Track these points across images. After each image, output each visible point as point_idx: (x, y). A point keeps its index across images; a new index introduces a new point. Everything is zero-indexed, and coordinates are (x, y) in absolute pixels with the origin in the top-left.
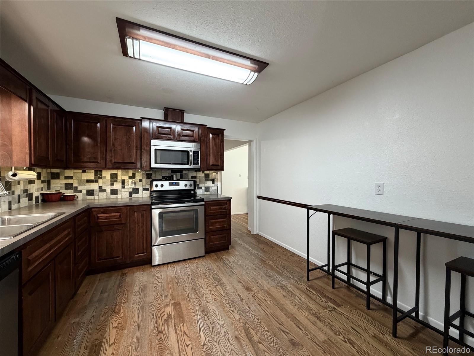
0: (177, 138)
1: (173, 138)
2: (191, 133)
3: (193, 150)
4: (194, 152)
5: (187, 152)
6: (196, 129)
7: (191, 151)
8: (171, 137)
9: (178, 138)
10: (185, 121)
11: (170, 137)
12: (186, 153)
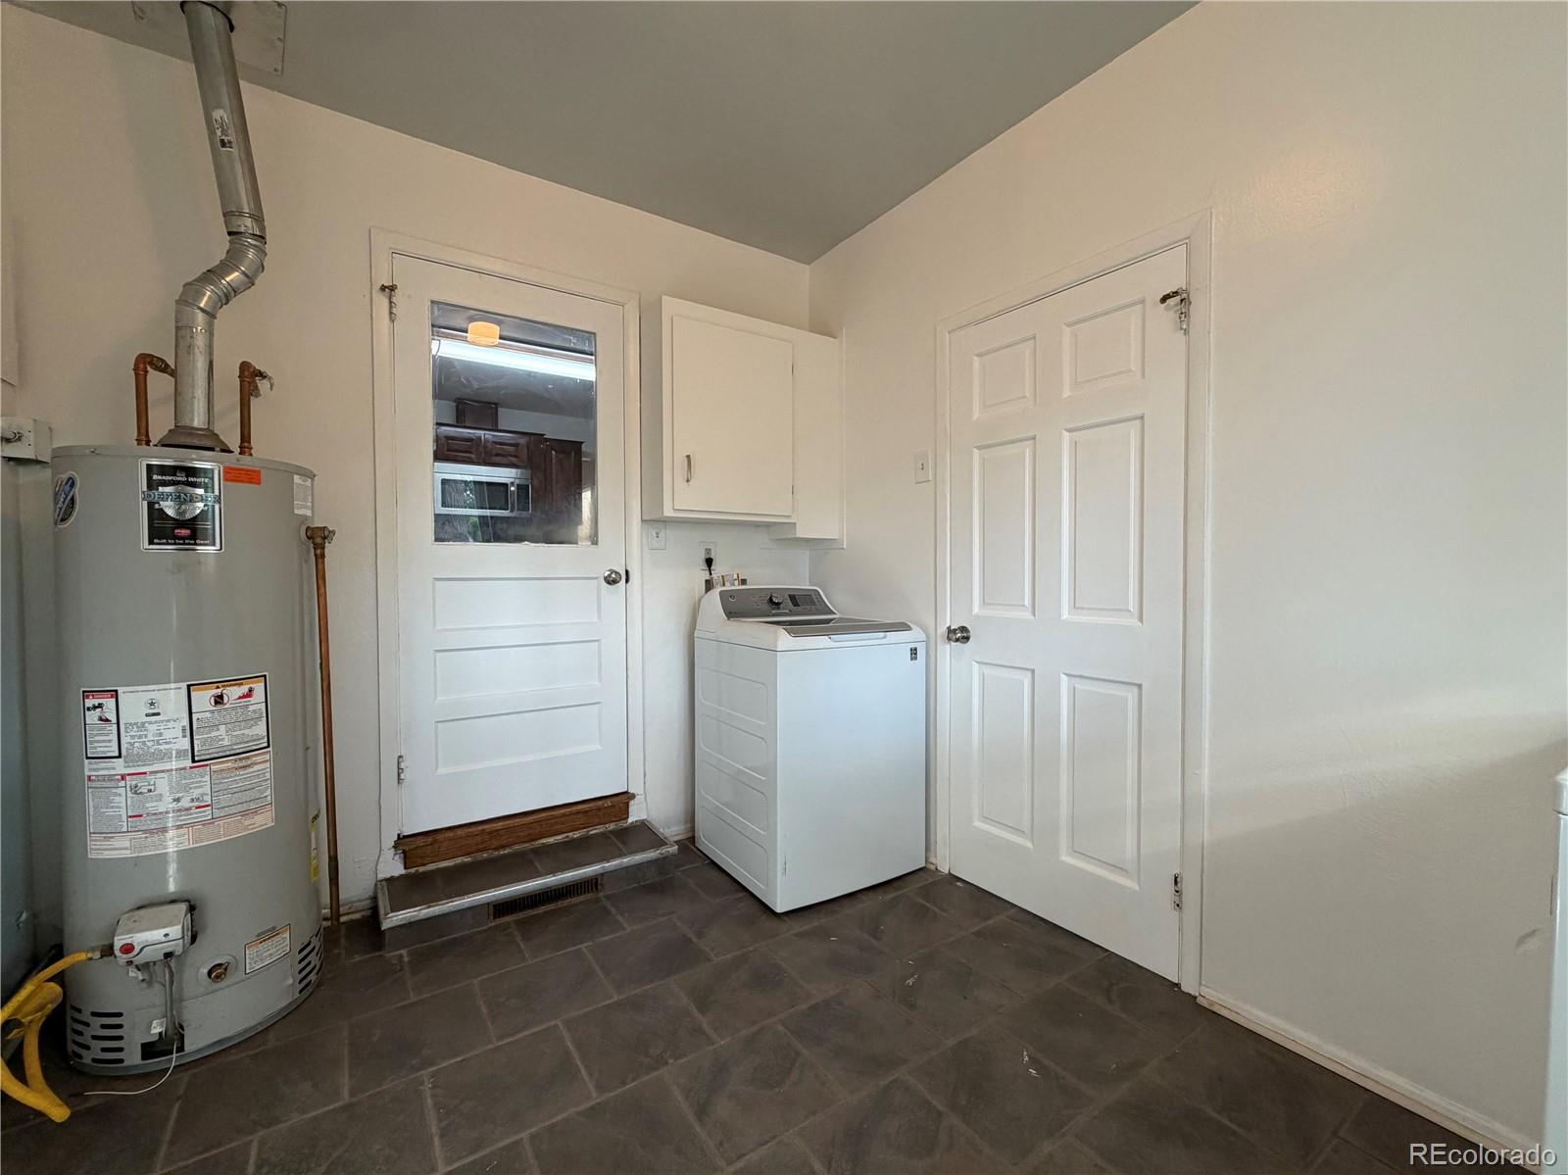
0: (484, 459)
1: (478, 459)
2: (511, 449)
3: (517, 482)
4: (519, 487)
5: (505, 485)
6: (523, 441)
7: (512, 484)
8: (473, 456)
9: (487, 457)
10: (500, 428)
11: (470, 458)
12: (502, 489)
